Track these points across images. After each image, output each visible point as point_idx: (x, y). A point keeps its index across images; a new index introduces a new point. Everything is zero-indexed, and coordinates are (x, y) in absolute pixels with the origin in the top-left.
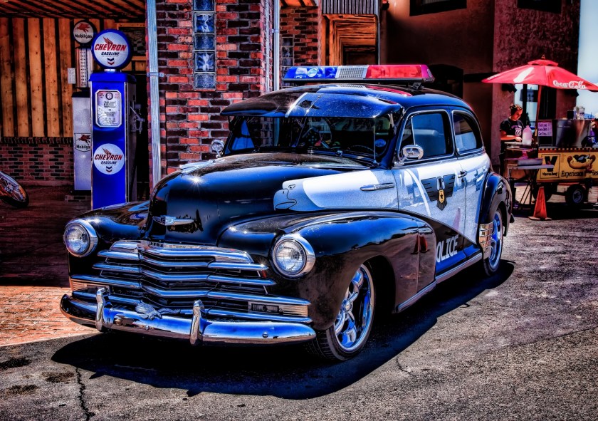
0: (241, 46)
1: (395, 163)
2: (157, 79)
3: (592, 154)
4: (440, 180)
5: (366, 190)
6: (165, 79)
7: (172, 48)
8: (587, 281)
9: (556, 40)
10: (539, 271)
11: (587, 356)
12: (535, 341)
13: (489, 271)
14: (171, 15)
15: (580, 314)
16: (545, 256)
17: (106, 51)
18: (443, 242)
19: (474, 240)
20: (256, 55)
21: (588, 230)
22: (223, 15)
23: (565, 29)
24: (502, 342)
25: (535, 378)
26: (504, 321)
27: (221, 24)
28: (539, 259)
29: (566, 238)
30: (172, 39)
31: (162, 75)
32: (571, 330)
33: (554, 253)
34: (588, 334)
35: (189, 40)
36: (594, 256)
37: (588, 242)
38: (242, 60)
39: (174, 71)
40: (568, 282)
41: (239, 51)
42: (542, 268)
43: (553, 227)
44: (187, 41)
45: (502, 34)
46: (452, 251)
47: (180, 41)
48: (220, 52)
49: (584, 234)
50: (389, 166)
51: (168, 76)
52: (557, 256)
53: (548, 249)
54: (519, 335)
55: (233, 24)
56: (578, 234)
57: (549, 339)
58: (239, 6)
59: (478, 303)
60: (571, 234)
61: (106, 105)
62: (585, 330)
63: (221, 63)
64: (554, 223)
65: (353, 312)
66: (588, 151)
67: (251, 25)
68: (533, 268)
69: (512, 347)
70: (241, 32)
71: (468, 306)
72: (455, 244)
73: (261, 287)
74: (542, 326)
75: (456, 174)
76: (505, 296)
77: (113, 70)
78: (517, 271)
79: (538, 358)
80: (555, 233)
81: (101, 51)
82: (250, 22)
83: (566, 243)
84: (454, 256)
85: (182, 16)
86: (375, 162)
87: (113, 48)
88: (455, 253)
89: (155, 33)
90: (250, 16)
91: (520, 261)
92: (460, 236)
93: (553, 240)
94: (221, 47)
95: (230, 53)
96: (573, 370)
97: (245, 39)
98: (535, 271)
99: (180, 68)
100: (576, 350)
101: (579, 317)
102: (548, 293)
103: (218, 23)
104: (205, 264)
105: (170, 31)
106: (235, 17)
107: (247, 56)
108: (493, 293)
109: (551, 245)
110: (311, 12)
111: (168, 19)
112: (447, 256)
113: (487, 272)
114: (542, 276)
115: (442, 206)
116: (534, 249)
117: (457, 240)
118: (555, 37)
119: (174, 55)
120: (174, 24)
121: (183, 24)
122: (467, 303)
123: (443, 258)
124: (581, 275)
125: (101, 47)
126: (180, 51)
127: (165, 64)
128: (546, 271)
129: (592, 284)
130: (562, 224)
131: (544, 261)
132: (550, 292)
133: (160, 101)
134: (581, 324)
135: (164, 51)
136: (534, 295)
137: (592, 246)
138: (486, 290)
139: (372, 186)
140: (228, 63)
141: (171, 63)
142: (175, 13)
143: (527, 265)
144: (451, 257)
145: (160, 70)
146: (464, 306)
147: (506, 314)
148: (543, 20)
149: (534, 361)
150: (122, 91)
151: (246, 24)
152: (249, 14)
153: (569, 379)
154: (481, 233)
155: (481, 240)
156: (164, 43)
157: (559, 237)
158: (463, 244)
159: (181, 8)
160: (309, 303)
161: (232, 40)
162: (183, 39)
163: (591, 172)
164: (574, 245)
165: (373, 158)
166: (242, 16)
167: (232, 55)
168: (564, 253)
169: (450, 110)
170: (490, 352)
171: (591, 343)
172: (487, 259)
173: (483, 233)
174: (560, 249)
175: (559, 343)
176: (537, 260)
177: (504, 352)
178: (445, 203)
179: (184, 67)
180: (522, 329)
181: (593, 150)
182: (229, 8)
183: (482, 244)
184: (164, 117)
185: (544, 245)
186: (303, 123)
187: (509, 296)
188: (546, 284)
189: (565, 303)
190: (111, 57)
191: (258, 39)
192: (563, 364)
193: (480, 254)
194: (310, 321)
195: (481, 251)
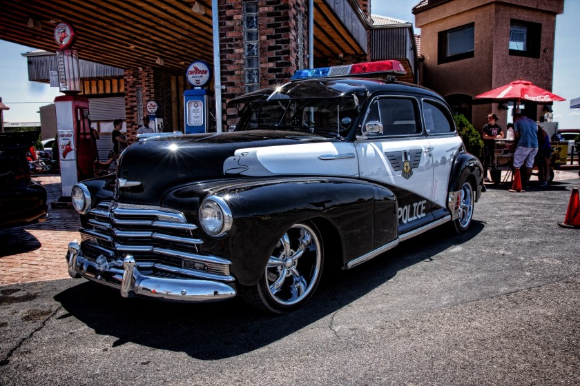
0: (277, 64)
1: (357, 136)
2: (220, 90)
3: (559, 146)
4: (405, 153)
5: (324, 158)
6: (226, 90)
7: (230, 68)
8: (543, 240)
9: (536, 76)
10: (504, 230)
11: (526, 319)
12: (478, 300)
13: (460, 230)
14: (230, 46)
15: (530, 271)
16: (513, 218)
17: (195, 75)
18: (409, 206)
19: (443, 204)
20: (287, 70)
21: (552, 199)
22: (264, 42)
23: (543, 68)
24: (445, 300)
25: (462, 347)
26: (457, 276)
27: (263, 49)
28: (507, 221)
29: (533, 204)
30: (230, 62)
31: (224, 87)
32: (516, 288)
33: (521, 215)
34: (533, 293)
35: (242, 62)
36: (553, 219)
37: (550, 208)
38: (278, 73)
39: (232, 84)
40: (526, 240)
41: (275, 67)
42: (507, 227)
43: (525, 197)
44: (240, 62)
45: (498, 72)
46: (419, 213)
47: (235, 63)
48: (262, 68)
49: (548, 202)
50: (352, 140)
51: (228, 88)
52: (523, 218)
53: (517, 213)
54: (465, 292)
55: (271, 49)
56: (544, 202)
57: (492, 298)
58: (276, 35)
59: (441, 258)
60: (539, 202)
61: (194, 111)
62: (530, 289)
63: (263, 76)
64: (527, 194)
65: (297, 268)
66: (556, 144)
67: (284, 48)
68: (500, 227)
69: (454, 304)
70: (277, 54)
71: (432, 260)
72: (423, 208)
73: (193, 245)
74: (489, 282)
75: (424, 150)
76: (467, 252)
77: (200, 88)
78: (485, 230)
79: (474, 320)
80: (526, 201)
81: (191, 76)
82: (283, 46)
83: (533, 208)
84: (421, 218)
85: (237, 46)
86: (339, 135)
87: (199, 73)
88: (423, 215)
89: (219, 58)
90: (283, 42)
91: (490, 221)
92: (428, 200)
93: (523, 206)
94: (263, 65)
95: (269, 69)
96: (507, 337)
97: (279, 59)
98: (500, 230)
99: (235, 82)
100: (516, 311)
101: (528, 274)
102: (506, 250)
103: (261, 48)
104: (149, 222)
105: (229, 56)
106: (272, 43)
107: (281, 70)
108: (457, 249)
109: (520, 210)
110: (363, 58)
111: (228, 48)
112: (415, 218)
113: (458, 231)
114: (505, 234)
115: (407, 175)
116: (505, 212)
117: (424, 205)
118: (536, 74)
119: (232, 73)
120: (232, 52)
121: (237, 51)
122: (432, 258)
123: (410, 220)
124: (539, 234)
125: (192, 73)
126: (236, 70)
127: (226, 79)
128: (510, 230)
129: (546, 242)
130: (533, 194)
131: (510, 222)
132: (508, 249)
133: (222, 105)
134: (529, 281)
135: (225, 70)
136: (493, 251)
137: (553, 211)
138: (453, 246)
139: (331, 156)
140: (268, 77)
141: (229, 79)
142: (232, 43)
143: (496, 225)
144: (418, 219)
145: (222, 84)
146: (428, 260)
147: (461, 269)
148: (527, 63)
149: (469, 323)
150: (203, 101)
151: (280, 48)
152: (282, 40)
153: (500, 349)
154: (450, 199)
155: (450, 205)
156: (225, 65)
157: (528, 204)
158: (431, 207)
159: (236, 40)
160: (230, 263)
161: (271, 60)
162: (238, 61)
163: (559, 159)
164: (538, 210)
165: (337, 132)
166: (277, 42)
167: (271, 70)
168: (529, 216)
169: (420, 98)
170: (429, 310)
171: (534, 303)
172: (457, 220)
173: (452, 199)
174: (527, 213)
175: (502, 302)
176: (505, 221)
177: (442, 311)
178: (411, 173)
179: (239, 81)
180: (469, 286)
181: (560, 144)
182: (269, 37)
183: (451, 208)
184: (225, 117)
185: (515, 209)
186: (286, 107)
187: (470, 252)
188: (506, 242)
189: (518, 260)
190: (198, 79)
191: (288, 58)
192: (497, 330)
193: (449, 216)
194: (231, 279)
195: (451, 214)
